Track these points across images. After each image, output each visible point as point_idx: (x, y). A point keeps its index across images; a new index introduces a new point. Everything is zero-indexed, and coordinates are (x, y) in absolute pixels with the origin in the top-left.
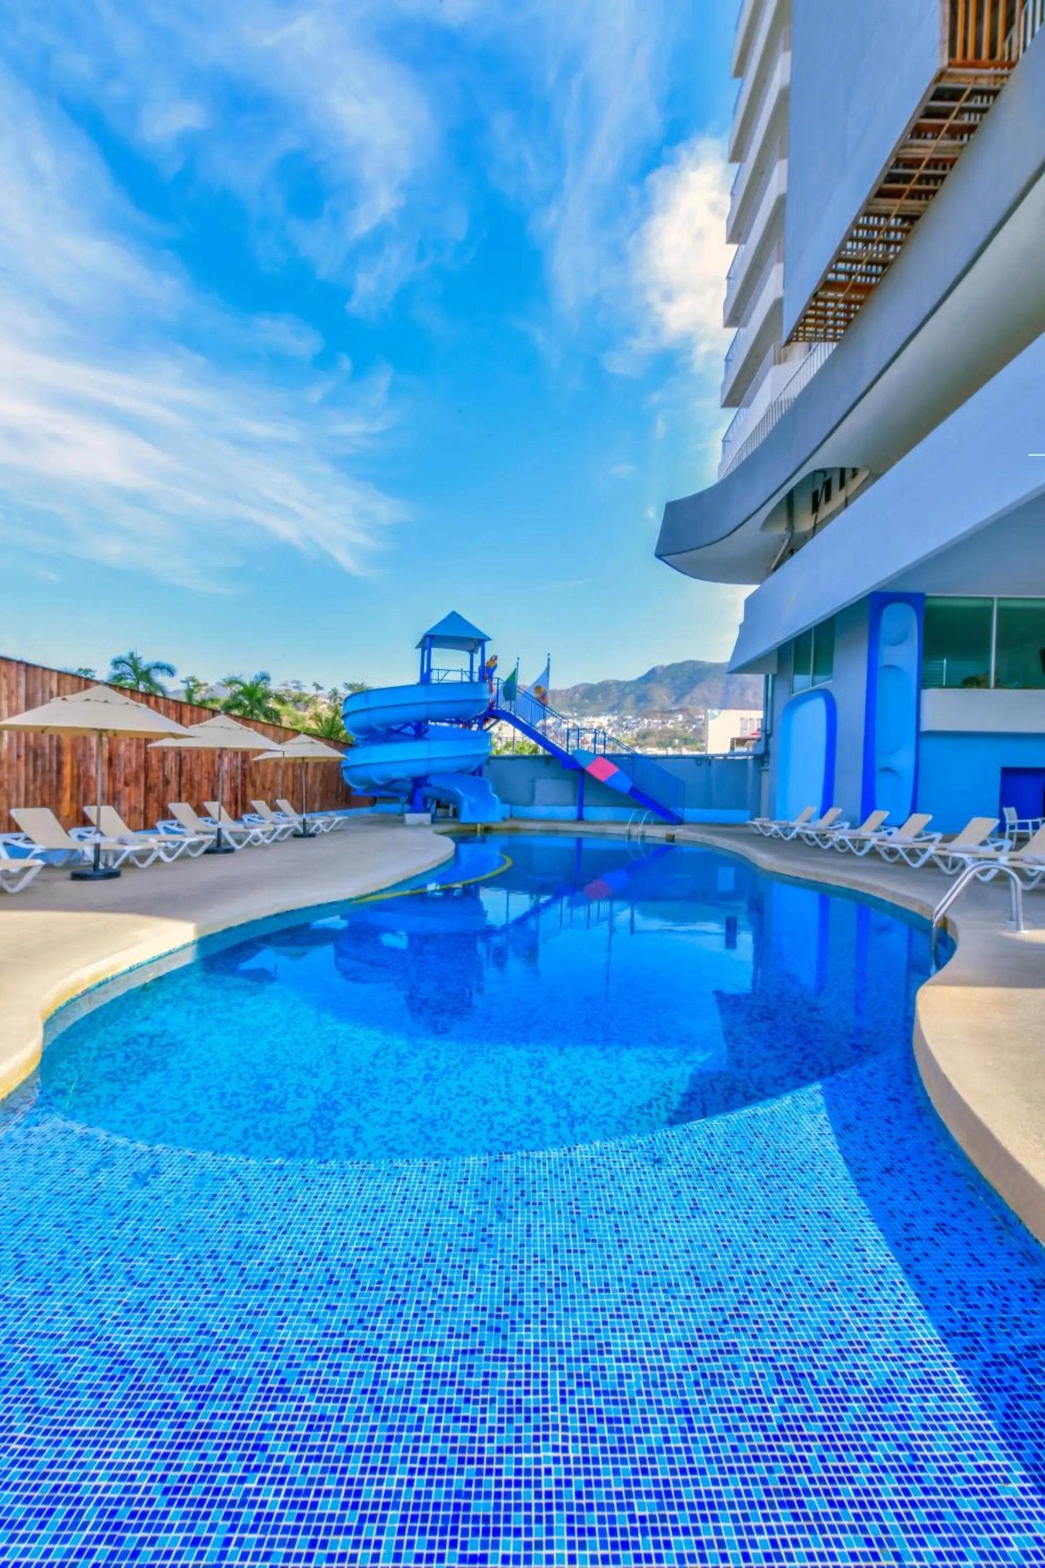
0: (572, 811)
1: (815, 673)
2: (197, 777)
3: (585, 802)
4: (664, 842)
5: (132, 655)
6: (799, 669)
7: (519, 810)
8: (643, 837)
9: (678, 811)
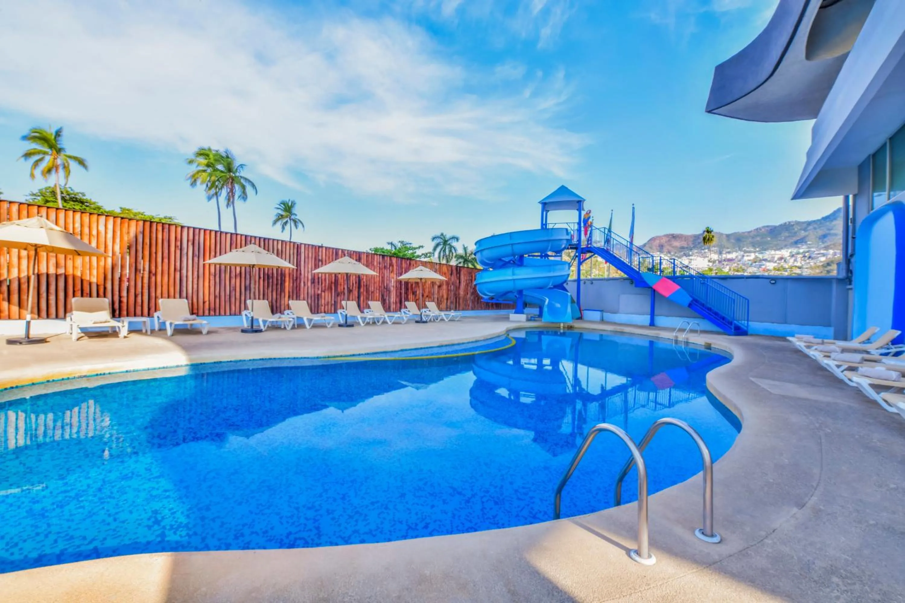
0: (646, 319)
1: (892, 188)
2: (371, 289)
3: (656, 312)
4: (703, 349)
5: (442, 234)
6: (878, 186)
7: (608, 316)
8: (687, 343)
9: (743, 324)
